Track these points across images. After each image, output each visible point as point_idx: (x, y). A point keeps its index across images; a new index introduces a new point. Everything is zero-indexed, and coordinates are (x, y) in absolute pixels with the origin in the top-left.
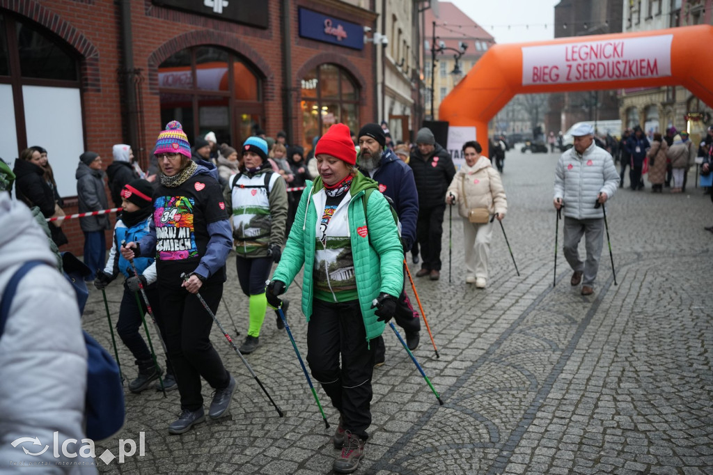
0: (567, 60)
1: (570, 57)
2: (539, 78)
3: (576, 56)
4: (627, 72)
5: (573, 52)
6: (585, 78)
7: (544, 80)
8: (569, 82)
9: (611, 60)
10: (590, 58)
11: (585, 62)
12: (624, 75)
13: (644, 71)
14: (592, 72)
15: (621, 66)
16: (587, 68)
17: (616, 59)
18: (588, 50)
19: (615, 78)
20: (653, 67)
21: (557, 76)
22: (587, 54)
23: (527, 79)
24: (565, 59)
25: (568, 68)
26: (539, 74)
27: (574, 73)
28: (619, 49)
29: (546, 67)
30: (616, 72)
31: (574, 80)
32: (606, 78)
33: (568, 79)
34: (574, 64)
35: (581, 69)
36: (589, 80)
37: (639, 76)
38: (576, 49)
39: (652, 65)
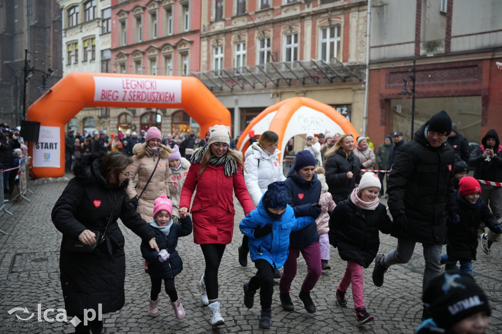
0: (124, 88)
1: (125, 86)
2: (105, 98)
3: (129, 86)
4: (158, 99)
5: (127, 84)
6: (134, 100)
7: (108, 99)
8: (124, 101)
9: (150, 91)
10: (138, 88)
11: (135, 90)
12: (156, 101)
13: (167, 99)
14: (138, 96)
15: (155, 95)
16: (136, 94)
17: (153, 90)
18: (136, 83)
19: (151, 101)
20: (172, 98)
21: (117, 97)
22: (135, 85)
23: (97, 97)
24: (122, 87)
25: (124, 93)
26: (105, 95)
27: (128, 96)
28: (154, 85)
29: (111, 91)
30: (152, 98)
31: (127, 101)
32: (146, 101)
33: (123, 99)
34: (128, 91)
35: (132, 94)
36: (136, 101)
37: (165, 102)
38: (128, 82)
39: (172, 96)
